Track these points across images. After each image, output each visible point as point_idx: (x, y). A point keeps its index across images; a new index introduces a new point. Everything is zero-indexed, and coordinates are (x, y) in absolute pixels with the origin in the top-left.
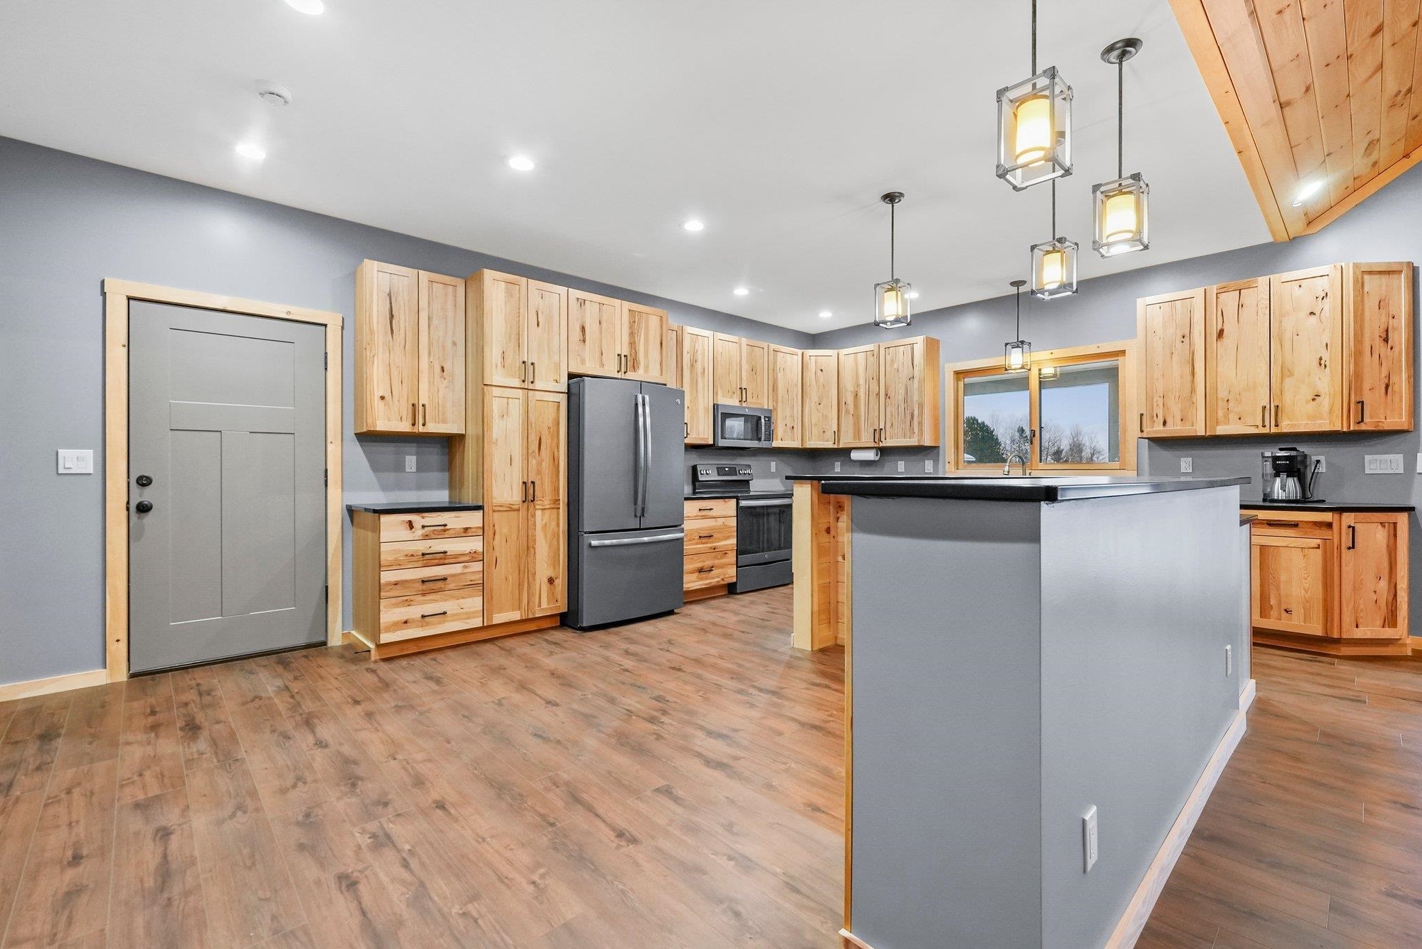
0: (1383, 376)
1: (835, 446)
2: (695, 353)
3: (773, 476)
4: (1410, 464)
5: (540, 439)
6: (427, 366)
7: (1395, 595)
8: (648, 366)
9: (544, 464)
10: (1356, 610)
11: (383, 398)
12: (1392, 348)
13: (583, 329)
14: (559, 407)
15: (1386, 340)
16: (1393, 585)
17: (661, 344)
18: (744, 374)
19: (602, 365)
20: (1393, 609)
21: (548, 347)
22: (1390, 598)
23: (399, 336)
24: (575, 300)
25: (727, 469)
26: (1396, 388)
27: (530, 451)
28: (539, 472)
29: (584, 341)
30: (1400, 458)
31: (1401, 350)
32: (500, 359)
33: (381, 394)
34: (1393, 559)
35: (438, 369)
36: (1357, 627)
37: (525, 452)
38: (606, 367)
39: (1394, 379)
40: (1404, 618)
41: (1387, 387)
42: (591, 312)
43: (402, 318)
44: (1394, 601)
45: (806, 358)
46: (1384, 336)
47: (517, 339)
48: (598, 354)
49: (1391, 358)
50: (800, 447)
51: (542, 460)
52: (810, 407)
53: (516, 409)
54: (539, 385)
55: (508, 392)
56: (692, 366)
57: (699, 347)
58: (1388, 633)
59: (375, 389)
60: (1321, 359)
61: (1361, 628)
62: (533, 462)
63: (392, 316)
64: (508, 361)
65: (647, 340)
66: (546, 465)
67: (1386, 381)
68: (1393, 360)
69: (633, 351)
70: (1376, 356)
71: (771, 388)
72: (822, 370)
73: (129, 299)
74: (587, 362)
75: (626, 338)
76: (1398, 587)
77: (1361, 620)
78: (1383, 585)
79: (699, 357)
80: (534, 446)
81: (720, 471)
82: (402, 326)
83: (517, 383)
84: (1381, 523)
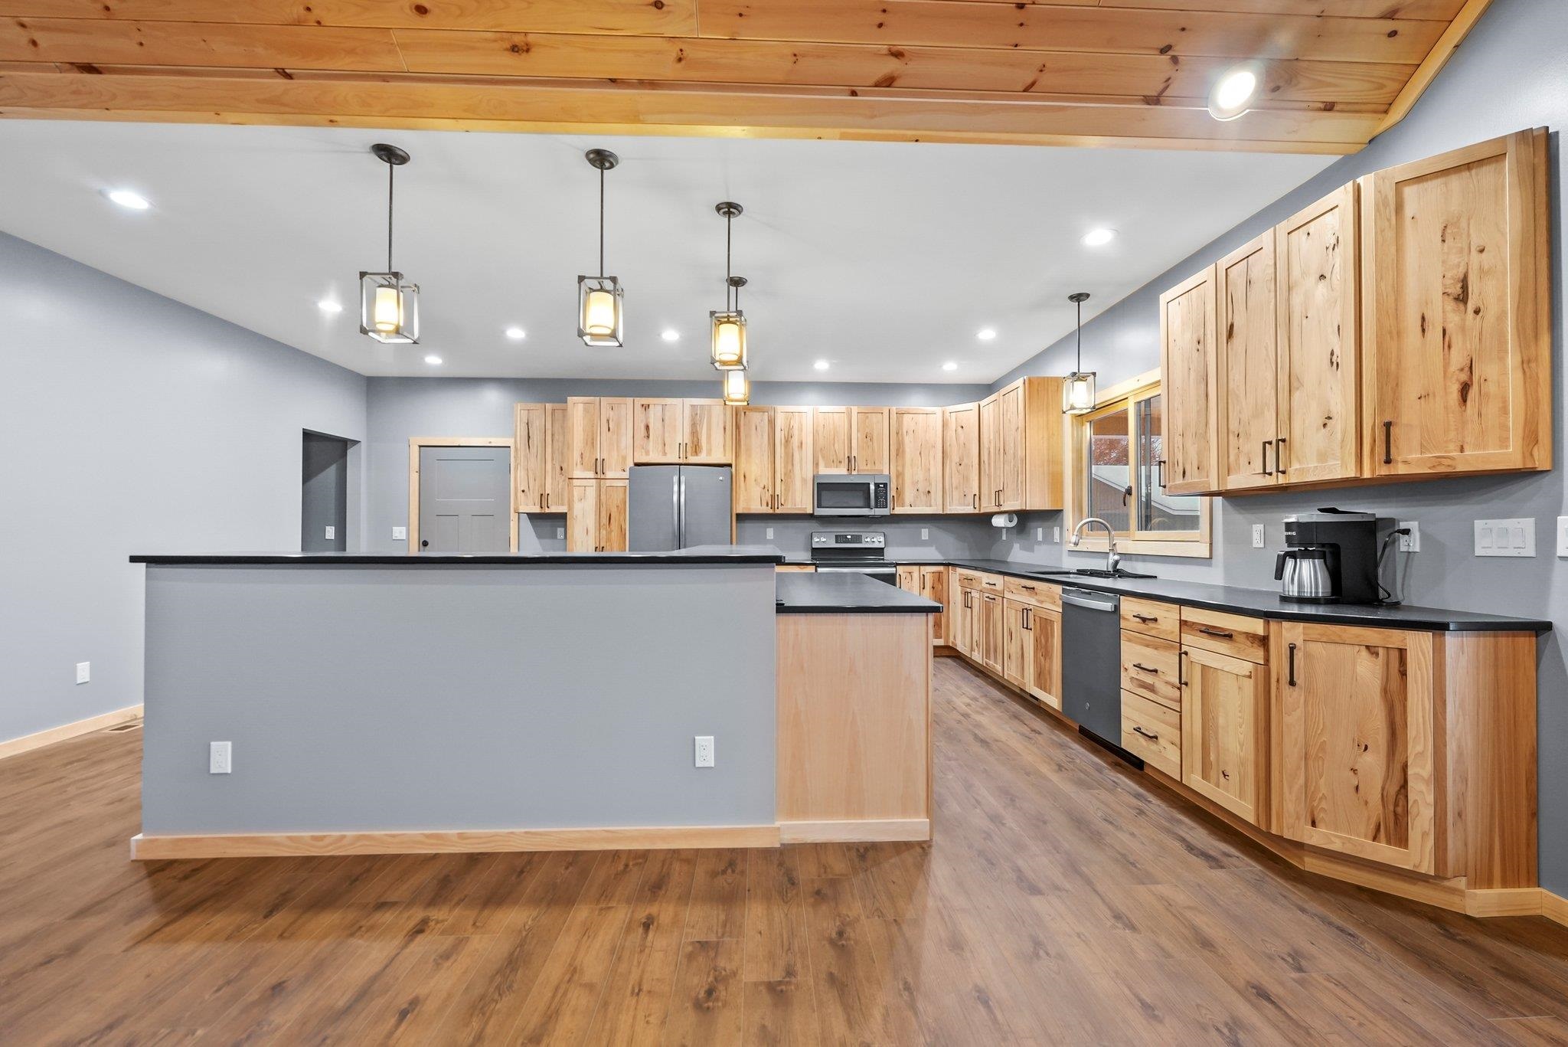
0: (1454, 367)
1: (977, 511)
2: (790, 428)
3: (924, 544)
4: (1546, 536)
5: (610, 515)
6: (550, 467)
7: (1404, 786)
8: (711, 450)
9: (613, 533)
10: (1308, 791)
11: (523, 491)
12: (1477, 312)
13: (647, 427)
14: (625, 490)
15: (1462, 298)
16: (1398, 767)
17: (725, 429)
18: (854, 442)
19: (665, 454)
20: (1399, 810)
21: (617, 446)
22: (1393, 789)
23: (533, 450)
24: (640, 406)
25: (849, 537)
26: (1491, 388)
27: (602, 524)
28: (608, 540)
29: (648, 437)
30: (1528, 524)
31: (1504, 313)
32: (579, 459)
33: (522, 489)
34: (1398, 719)
35: (558, 468)
36: (1314, 824)
37: (598, 525)
38: (668, 455)
39: (1486, 370)
40: (1425, 834)
41: (1465, 389)
42: (655, 413)
43: (535, 439)
44: (1401, 797)
45: (947, 415)
46: (1457, 290)
47: (591, 441)
48: (660, 447)
49: (1476, 333)
50: (941, 512)
51: (611, 531)
52: (951, 468)
53: (591, 493)
54: (609, 474)
55: (584, 483)
56: (787, 441)
57: (795, 424)
58: (1385, 852)
59: (519, 485)
60: (1332, 354)
61: (1322, 829)
62: (603, 532)
63: (529, 437)
64: (586, 459)
65: (709, 429)
66: (615, 534)
67: (1464, 377)
68: (1481, 334)
69: (695, 439)
70: (1433, 334)
71: (893, 453)
72: (962, 427)
73: (420, 446)
74: (651, 453)
75: (687, 430)
76: (1410, 772)
77: (1322, 815)
78: (1373, 763)
79: (796, 432)
80: (605, 520)
81: (838, 539)
82: (535, 442)
83: (591, 474)
84: (1367, 647)
